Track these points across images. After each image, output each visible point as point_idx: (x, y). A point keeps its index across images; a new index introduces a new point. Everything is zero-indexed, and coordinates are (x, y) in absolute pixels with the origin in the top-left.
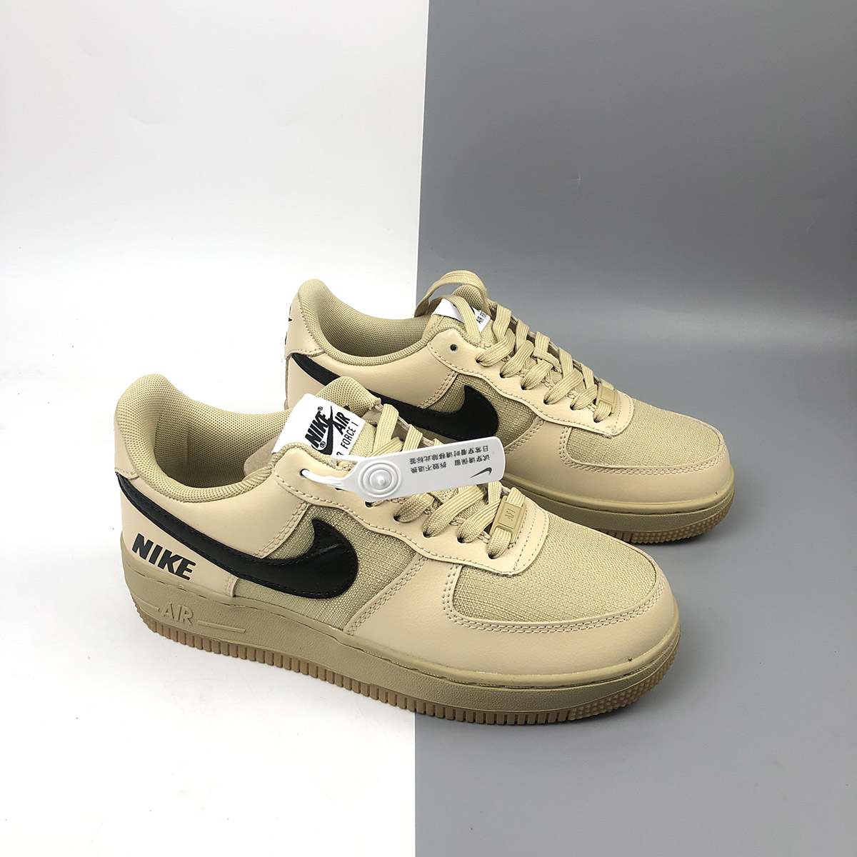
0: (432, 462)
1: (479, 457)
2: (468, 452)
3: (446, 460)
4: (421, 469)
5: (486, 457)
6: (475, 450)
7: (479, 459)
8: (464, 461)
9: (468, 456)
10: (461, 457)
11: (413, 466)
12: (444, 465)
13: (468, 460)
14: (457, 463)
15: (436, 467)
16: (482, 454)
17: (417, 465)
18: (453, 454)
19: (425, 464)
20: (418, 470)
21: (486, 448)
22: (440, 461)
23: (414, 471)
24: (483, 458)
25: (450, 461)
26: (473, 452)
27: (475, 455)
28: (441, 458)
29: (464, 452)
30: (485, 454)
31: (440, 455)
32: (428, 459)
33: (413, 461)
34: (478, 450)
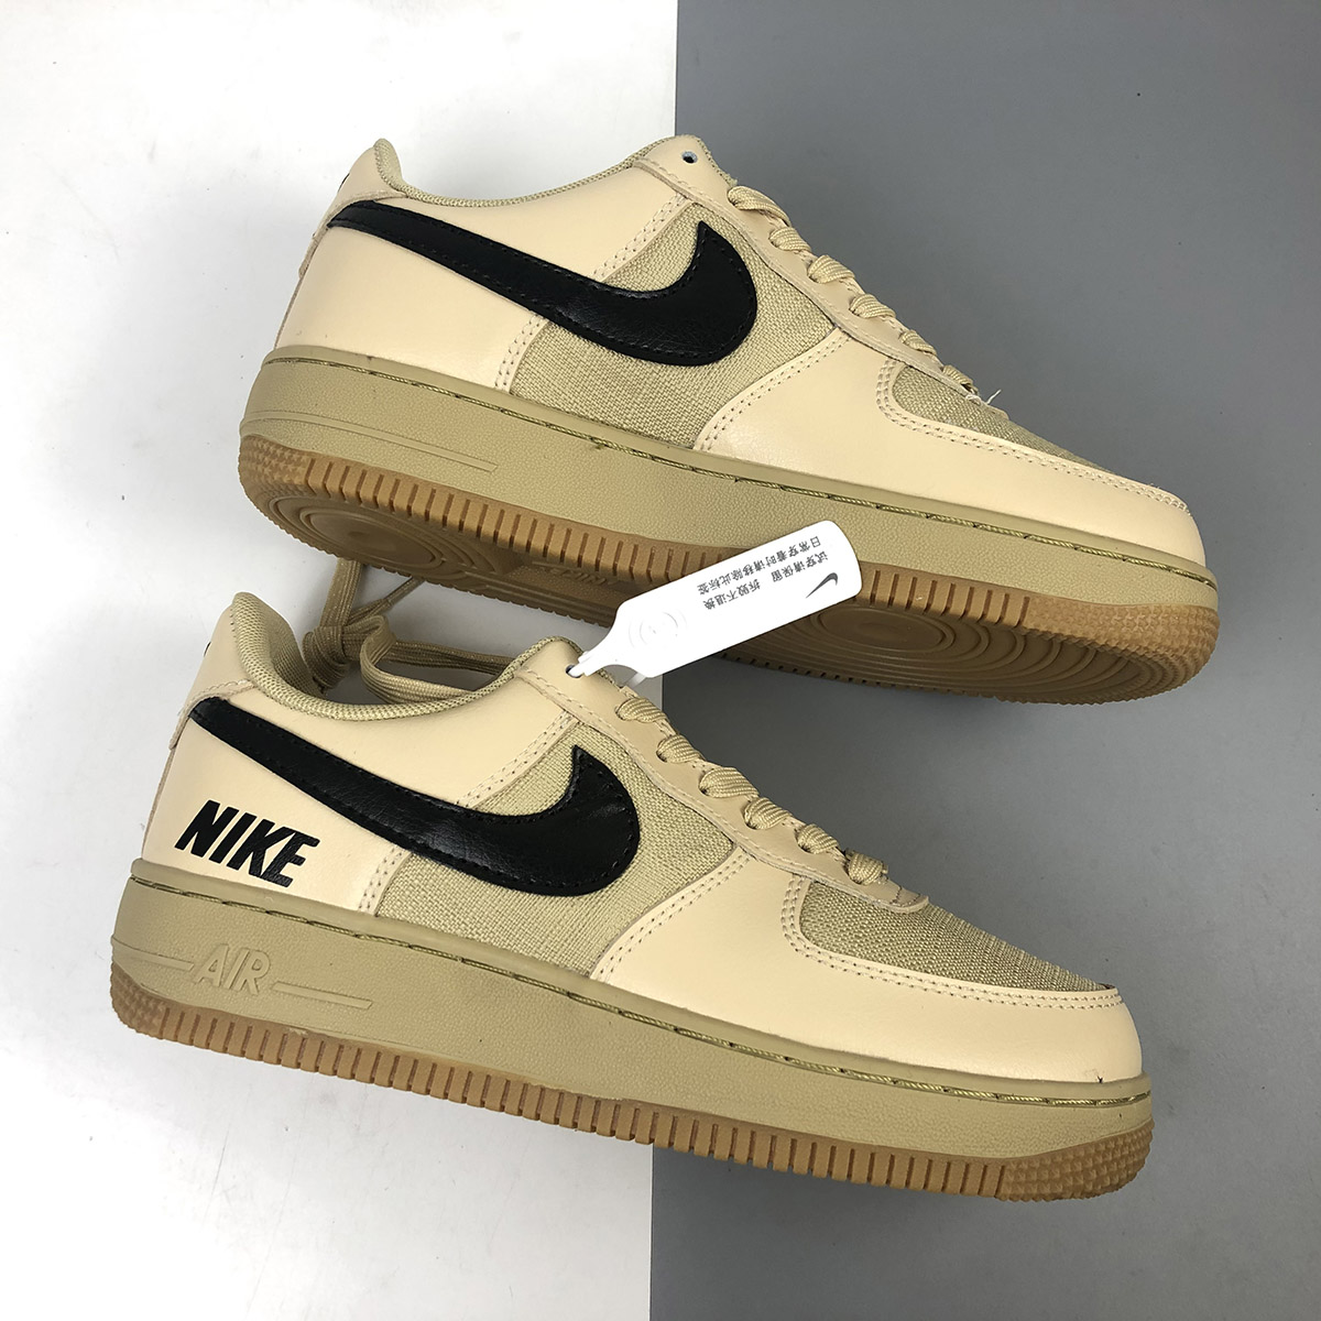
0: (734, 585)
1: (809, 560)
2: (787, 554)
3: (757, 575)
4: (720, 600)
5: (822, 556)
6: (799, 549)
7: (811, 562)
8: (786, 571)
9: (790, 561)
10: (779, 566)
11: (706, 597)
12: (756, 586)
13: (793, 567)
14: (776, 576)
15: (743, 590)
16: (812, 552)
17: (712, 594)
18: (765, 562)
19: (724, 590)
20: (716, 603)
21: (816, 541)
22: (746, 580)
23: (710, 605)
24: (816, 559)
25: (763, 576)
26: (797, 552)
27: (802, 557)
28: (747, 574)
29: (782, 556)
30: (818, 551)
31: (745, 569)
32: (726, 579)
33: (703, 589)
34: (804, 547)
